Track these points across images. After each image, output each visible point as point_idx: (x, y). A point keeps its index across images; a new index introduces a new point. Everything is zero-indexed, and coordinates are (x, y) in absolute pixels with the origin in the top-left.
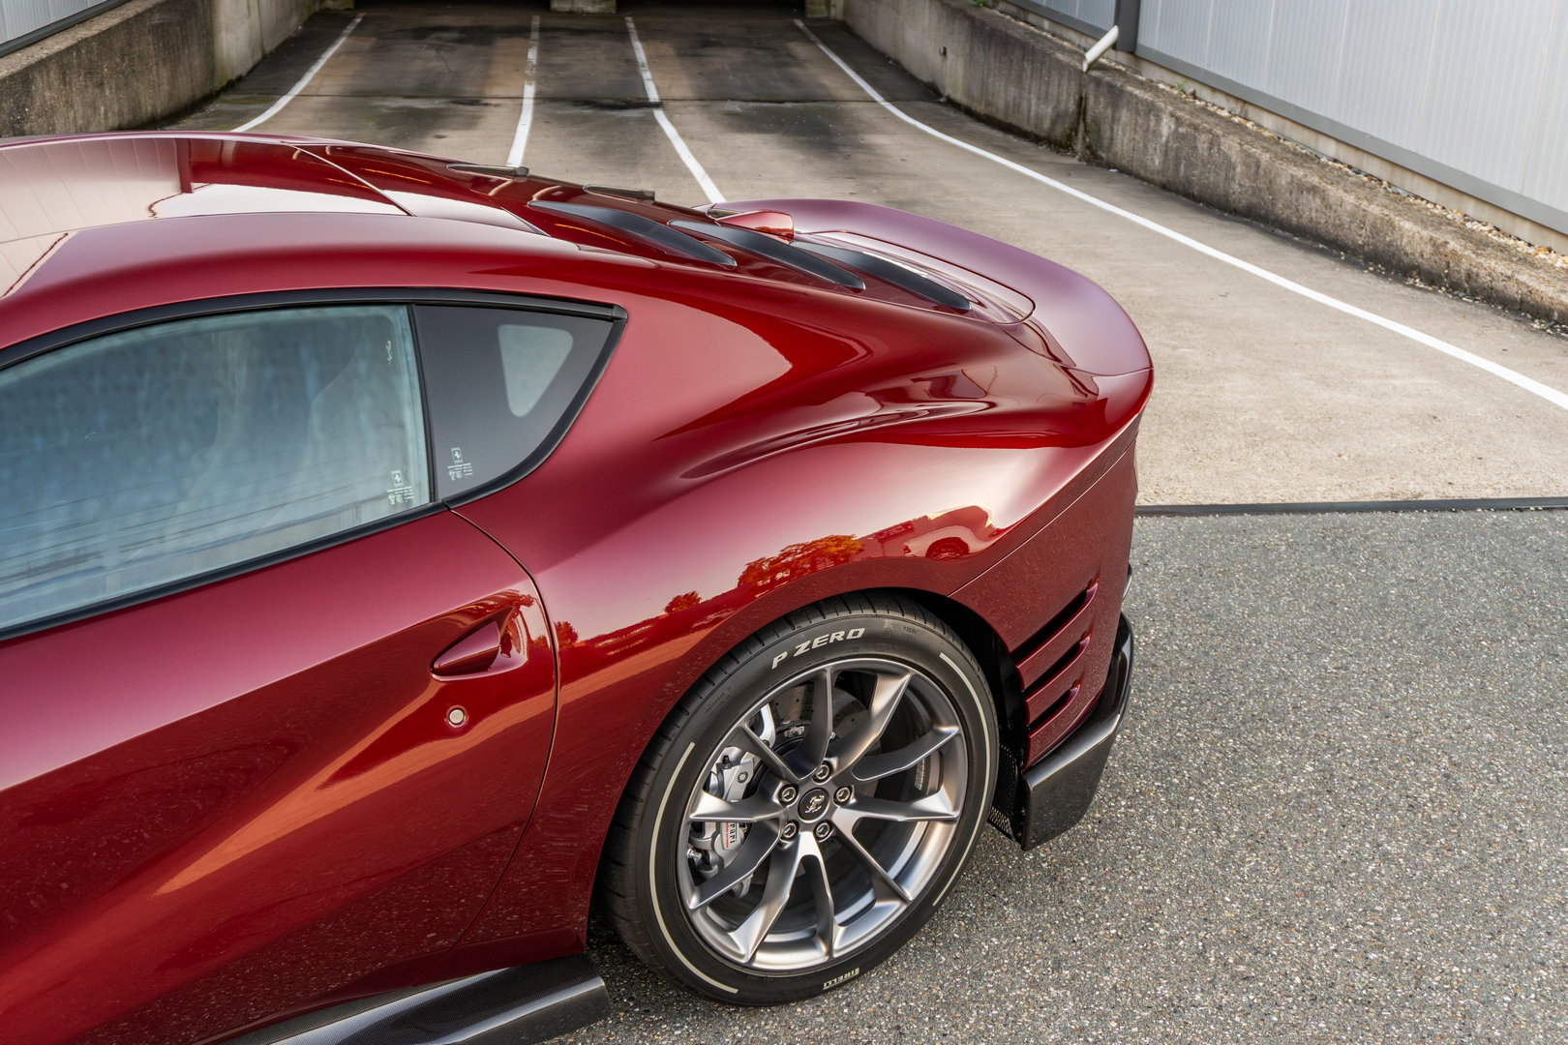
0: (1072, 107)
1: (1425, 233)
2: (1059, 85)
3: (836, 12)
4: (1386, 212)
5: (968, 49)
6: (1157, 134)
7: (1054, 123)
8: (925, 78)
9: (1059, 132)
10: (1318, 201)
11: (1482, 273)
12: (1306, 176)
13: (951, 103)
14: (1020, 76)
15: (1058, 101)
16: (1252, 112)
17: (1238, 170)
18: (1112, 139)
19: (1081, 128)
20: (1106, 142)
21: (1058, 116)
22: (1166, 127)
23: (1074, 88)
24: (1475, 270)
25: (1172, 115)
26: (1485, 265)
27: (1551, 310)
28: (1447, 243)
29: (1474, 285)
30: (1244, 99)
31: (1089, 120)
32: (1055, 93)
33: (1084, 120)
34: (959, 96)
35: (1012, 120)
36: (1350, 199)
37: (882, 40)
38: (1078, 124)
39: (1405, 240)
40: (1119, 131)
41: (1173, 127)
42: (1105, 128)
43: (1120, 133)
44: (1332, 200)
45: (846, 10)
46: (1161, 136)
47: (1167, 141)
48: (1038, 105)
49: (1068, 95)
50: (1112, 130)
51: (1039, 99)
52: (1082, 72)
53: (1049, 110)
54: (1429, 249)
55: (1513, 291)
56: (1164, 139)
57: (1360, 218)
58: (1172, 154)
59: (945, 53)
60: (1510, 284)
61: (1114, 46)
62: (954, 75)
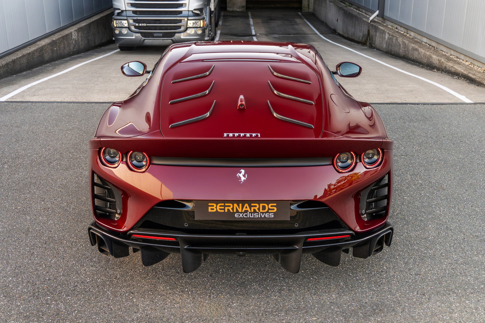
0: (367, 33)
1: (437, 58)
2: (364, 27)
3: (311, 10)
4: (430, 54)
5: (343, 19)
6: (385, 38)
7: (362, 38)
8: (333, 28)
9: (364, 40)
10: (417, 52)
11: (448, 66)
12: (415, 46)
13: (339, 35)
14: (355, 25)
15: (364, 32)
16: (409, 32)
17: (401, 46)
18: (375, 41)
19: (369, 38)
20: (374, 42)
21: (363, 36)
22: (387, 36)
23: (367, 28)
24: (446, 66)
25: (388, 33)
26: (448, 64)
27: (460, 74)
28: (441, 60)
29: (446, 69)
30: (408, 28)
31: (370, 36)
32: (363, 29)
33: (369, 36)
34: (341, 33)
35: (353, 38)
36: (423, 51)
37: (322, 18)
38: (368, 37)
39: (434, 60)
40: (377, 38)
41: (388, 36)
42: (374, 38)
43: (377, 39)
44: (420, 52)
45: (314, 9)
46: (386, 39)
47: (387, 40)
48: (359, 33)
49: (366, 30)
50: (375, 38)
51: (359, 31)
52: (369, 23)
53: (362, 34)
54: (438, 62)
55: (453, 70)
56: (386, 40)
57: (425, 55)
58: (388, 44)
59: (337, 20)
60: (453, 68)
61: (378, 16)
62: (340, 27)
